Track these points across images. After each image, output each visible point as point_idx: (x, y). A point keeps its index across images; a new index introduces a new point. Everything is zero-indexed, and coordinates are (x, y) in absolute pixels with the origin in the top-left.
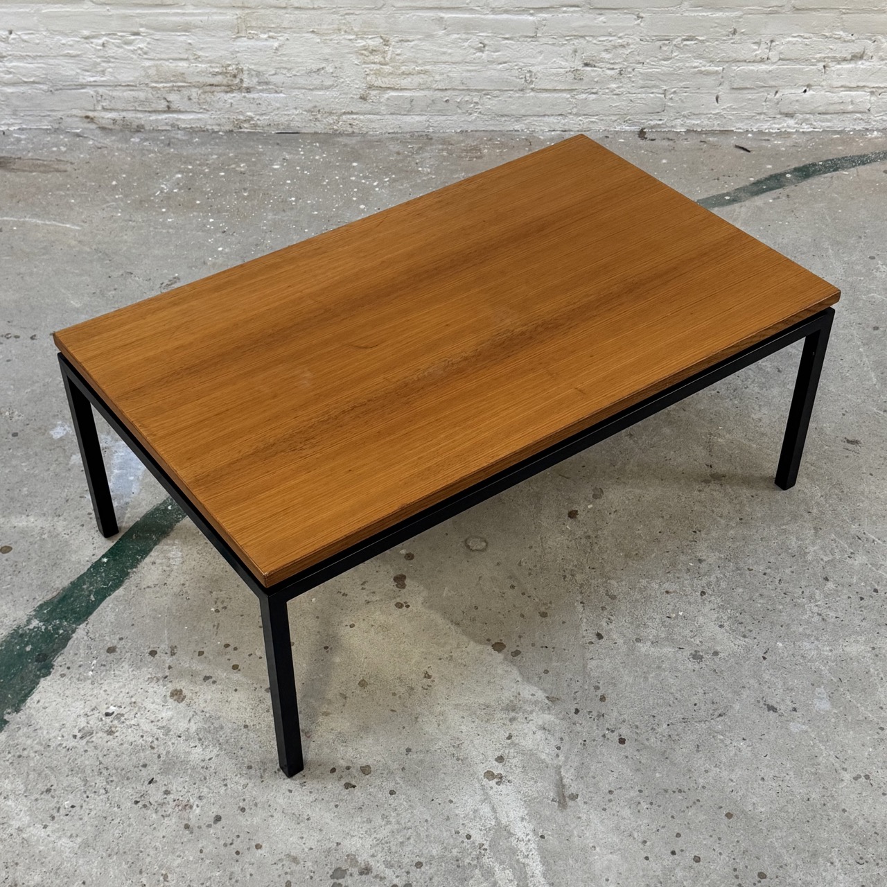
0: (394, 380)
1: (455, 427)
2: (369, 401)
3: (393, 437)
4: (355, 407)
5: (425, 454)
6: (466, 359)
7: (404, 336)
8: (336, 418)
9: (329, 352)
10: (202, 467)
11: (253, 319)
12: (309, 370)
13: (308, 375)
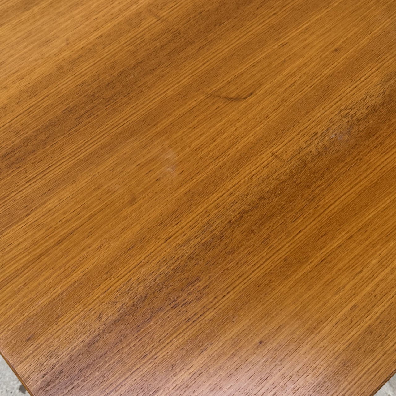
0: (286, 157)
1: (387, 241)
2: (261, 198)
3: (306, 268)
4: (244, 212)
5: (358, 298)
6: (374, 109)
7: (285, 73)
8: (222, 237)
9: (191, 110)
10: (51, 355)
11: (81, 56)
12: (170, 146)
13: (170, 155)
